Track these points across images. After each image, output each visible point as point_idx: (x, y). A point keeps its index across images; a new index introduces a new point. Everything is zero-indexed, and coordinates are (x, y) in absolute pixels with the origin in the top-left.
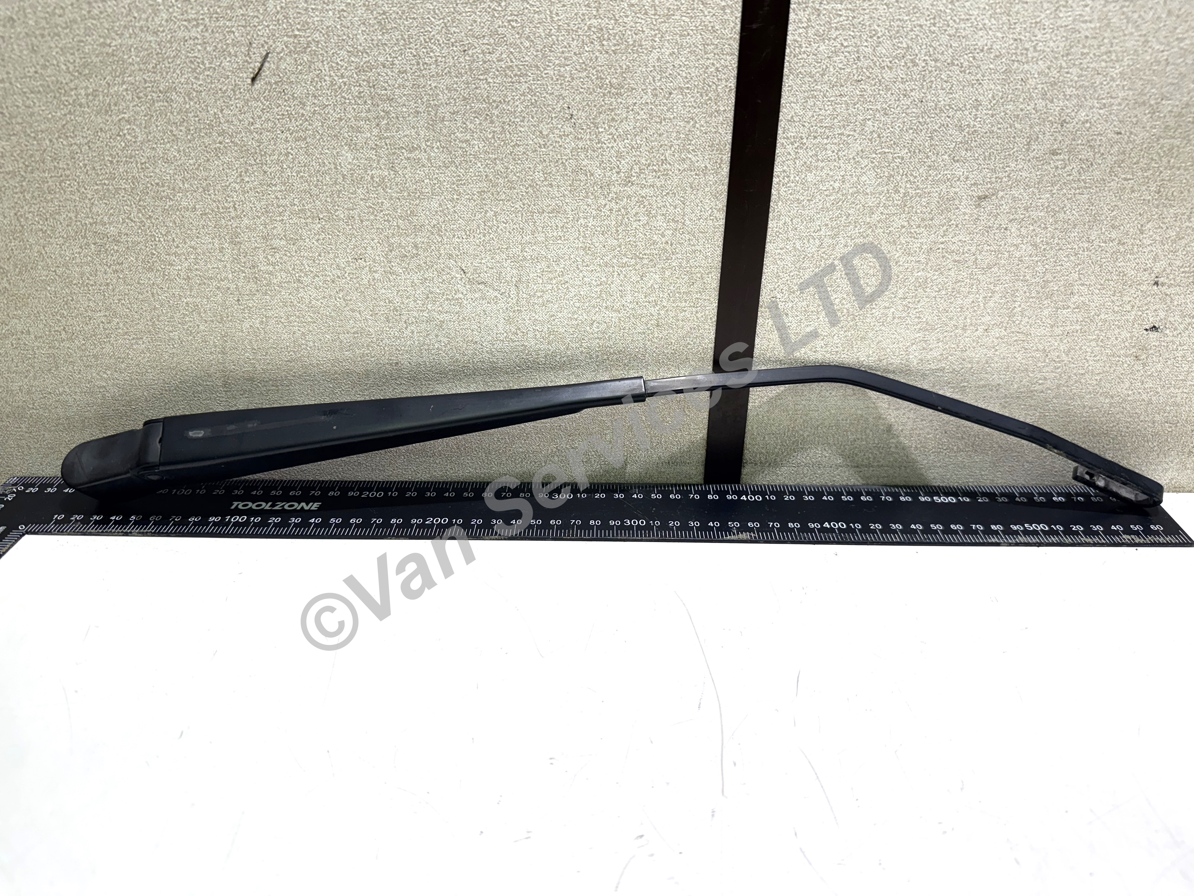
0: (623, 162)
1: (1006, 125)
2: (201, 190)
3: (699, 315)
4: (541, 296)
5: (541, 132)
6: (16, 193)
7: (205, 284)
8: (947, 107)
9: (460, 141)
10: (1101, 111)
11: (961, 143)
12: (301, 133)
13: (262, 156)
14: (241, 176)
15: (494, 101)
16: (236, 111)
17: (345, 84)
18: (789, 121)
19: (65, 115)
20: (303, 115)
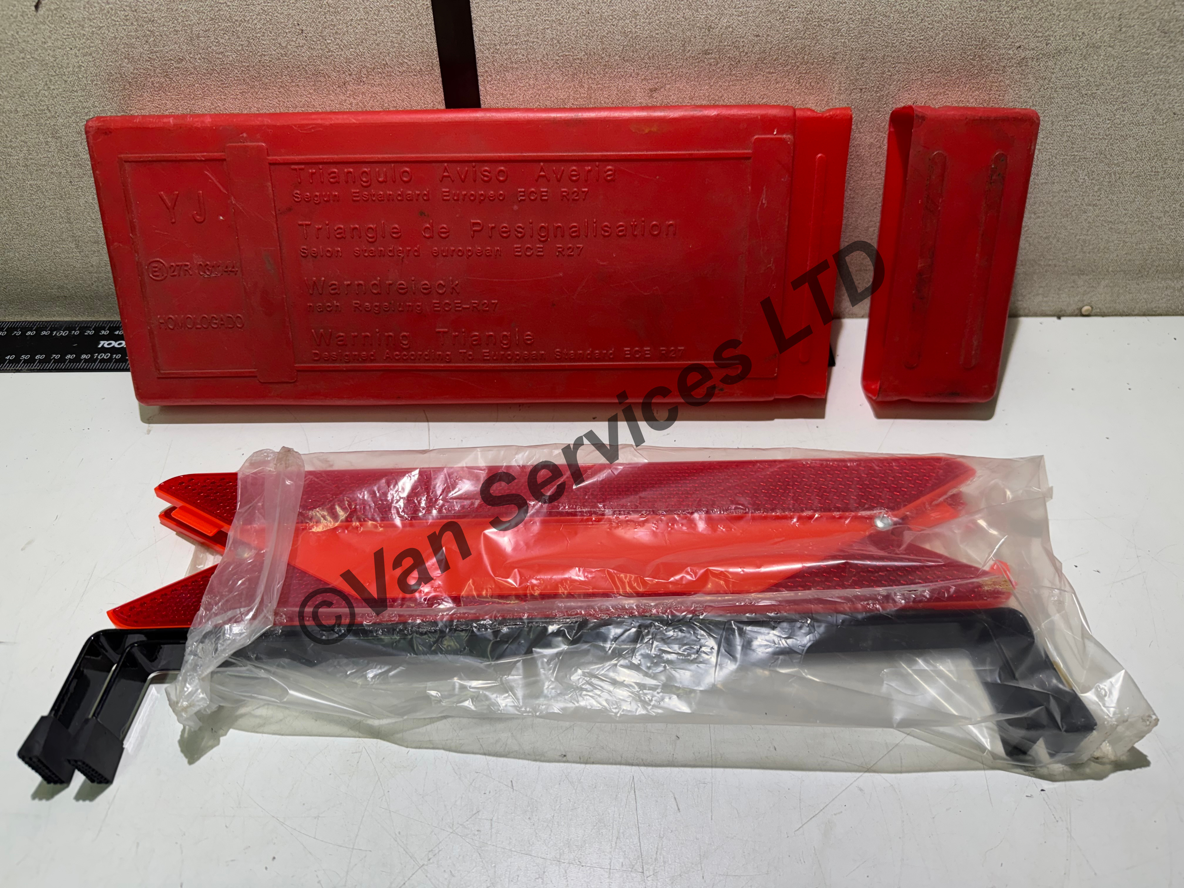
1: (662, 31)
2: (17, 96)
7: (40, 169)
8: (611, 17)
9: (217, 53)
10: (740, 18)
11: (627, 45)
12: (86, 50)
13: (59, 68)
15: (237, 21)
16: (29, 33)
17: (112, 9)
18: (481, 31)
20: (84, 35)
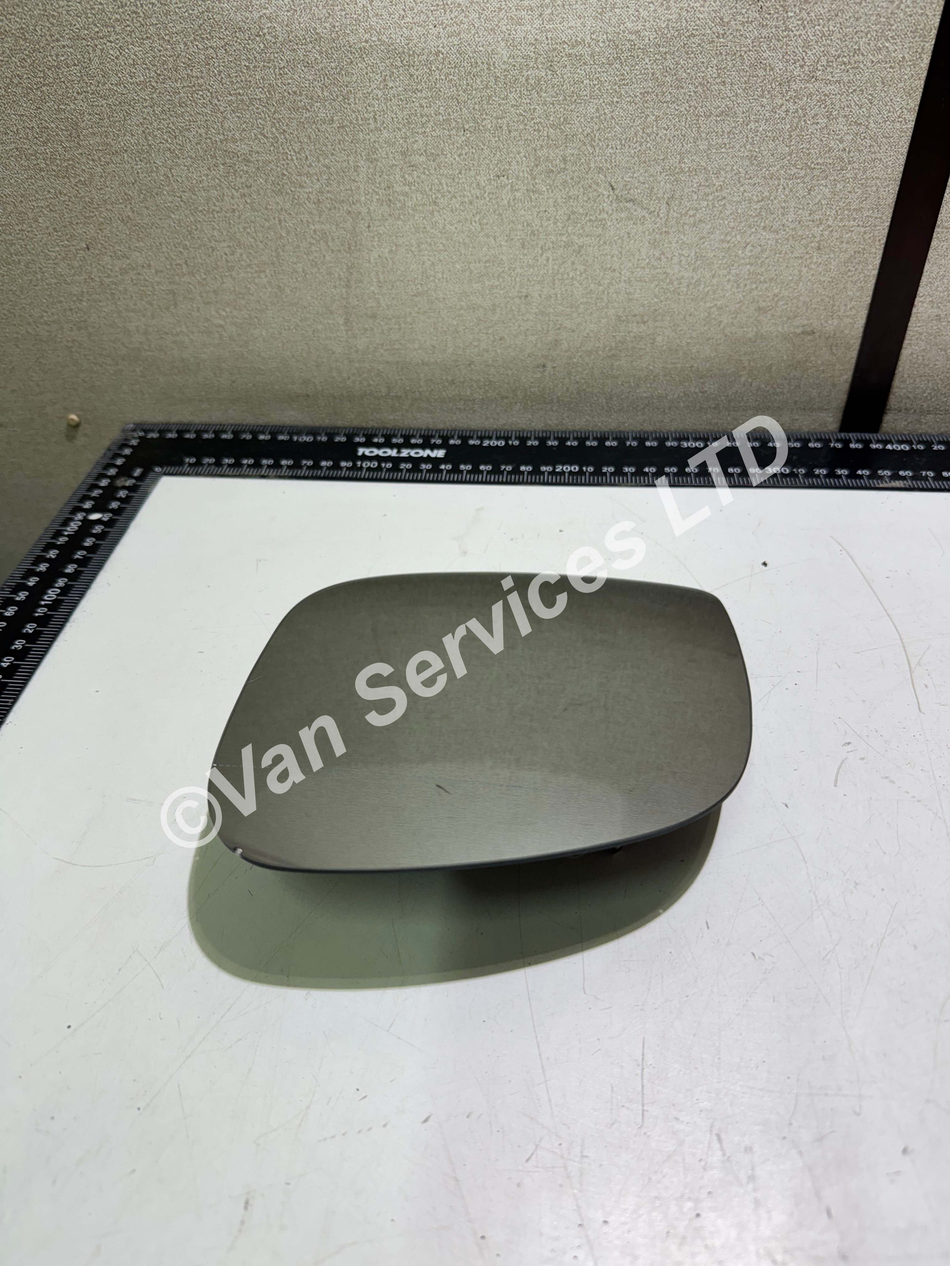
0: (810, 53)
3: (866, 237)
4: (694, 215)
5: (721, 19)
7: (335, 208)
9: (630, 33)
12: (455, 28)
14: (385, 80)
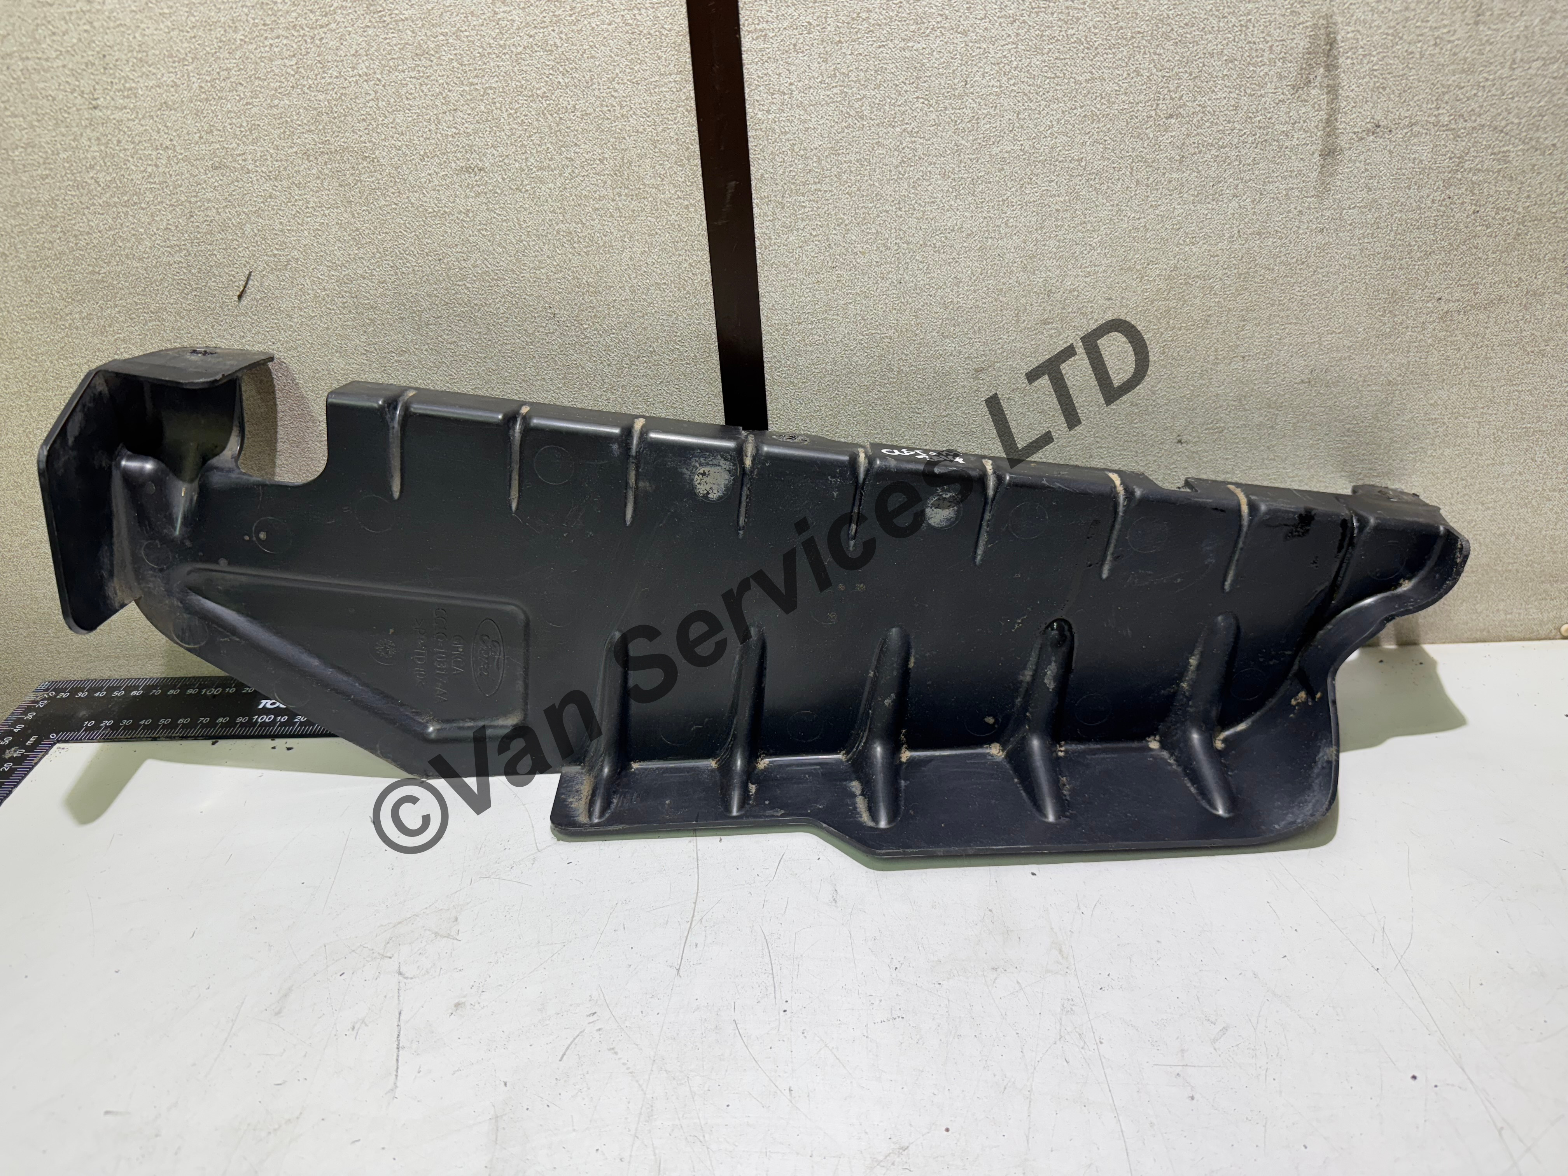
1: (990, 299)
6: (23, 412)
8: (927, 287)
9: (448, 343)
10: (1087, 279)
11: (947, 319)
12: (292, 344)
15: (476, 305)
16: (226, 326)
17: (328, 296)
18: (770, 309)
19: (63, 338)
20: (291, 326)
